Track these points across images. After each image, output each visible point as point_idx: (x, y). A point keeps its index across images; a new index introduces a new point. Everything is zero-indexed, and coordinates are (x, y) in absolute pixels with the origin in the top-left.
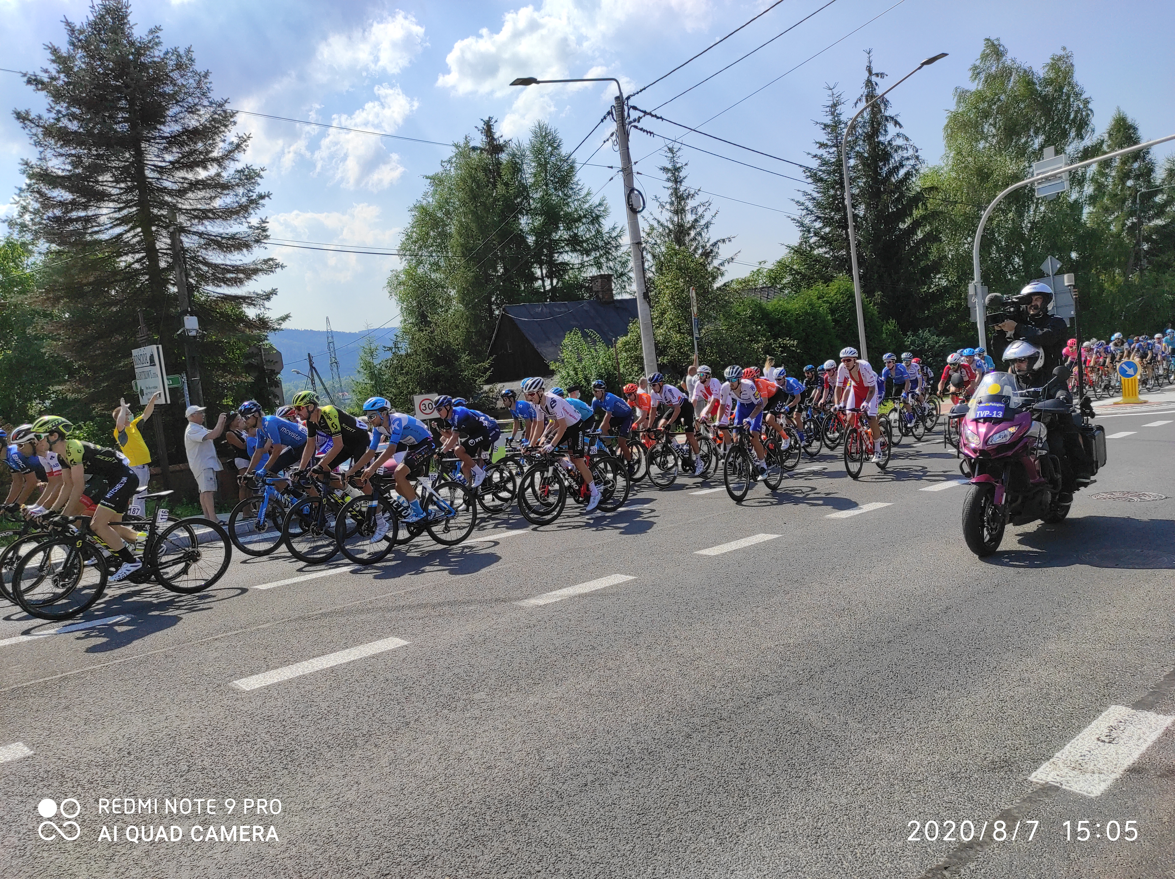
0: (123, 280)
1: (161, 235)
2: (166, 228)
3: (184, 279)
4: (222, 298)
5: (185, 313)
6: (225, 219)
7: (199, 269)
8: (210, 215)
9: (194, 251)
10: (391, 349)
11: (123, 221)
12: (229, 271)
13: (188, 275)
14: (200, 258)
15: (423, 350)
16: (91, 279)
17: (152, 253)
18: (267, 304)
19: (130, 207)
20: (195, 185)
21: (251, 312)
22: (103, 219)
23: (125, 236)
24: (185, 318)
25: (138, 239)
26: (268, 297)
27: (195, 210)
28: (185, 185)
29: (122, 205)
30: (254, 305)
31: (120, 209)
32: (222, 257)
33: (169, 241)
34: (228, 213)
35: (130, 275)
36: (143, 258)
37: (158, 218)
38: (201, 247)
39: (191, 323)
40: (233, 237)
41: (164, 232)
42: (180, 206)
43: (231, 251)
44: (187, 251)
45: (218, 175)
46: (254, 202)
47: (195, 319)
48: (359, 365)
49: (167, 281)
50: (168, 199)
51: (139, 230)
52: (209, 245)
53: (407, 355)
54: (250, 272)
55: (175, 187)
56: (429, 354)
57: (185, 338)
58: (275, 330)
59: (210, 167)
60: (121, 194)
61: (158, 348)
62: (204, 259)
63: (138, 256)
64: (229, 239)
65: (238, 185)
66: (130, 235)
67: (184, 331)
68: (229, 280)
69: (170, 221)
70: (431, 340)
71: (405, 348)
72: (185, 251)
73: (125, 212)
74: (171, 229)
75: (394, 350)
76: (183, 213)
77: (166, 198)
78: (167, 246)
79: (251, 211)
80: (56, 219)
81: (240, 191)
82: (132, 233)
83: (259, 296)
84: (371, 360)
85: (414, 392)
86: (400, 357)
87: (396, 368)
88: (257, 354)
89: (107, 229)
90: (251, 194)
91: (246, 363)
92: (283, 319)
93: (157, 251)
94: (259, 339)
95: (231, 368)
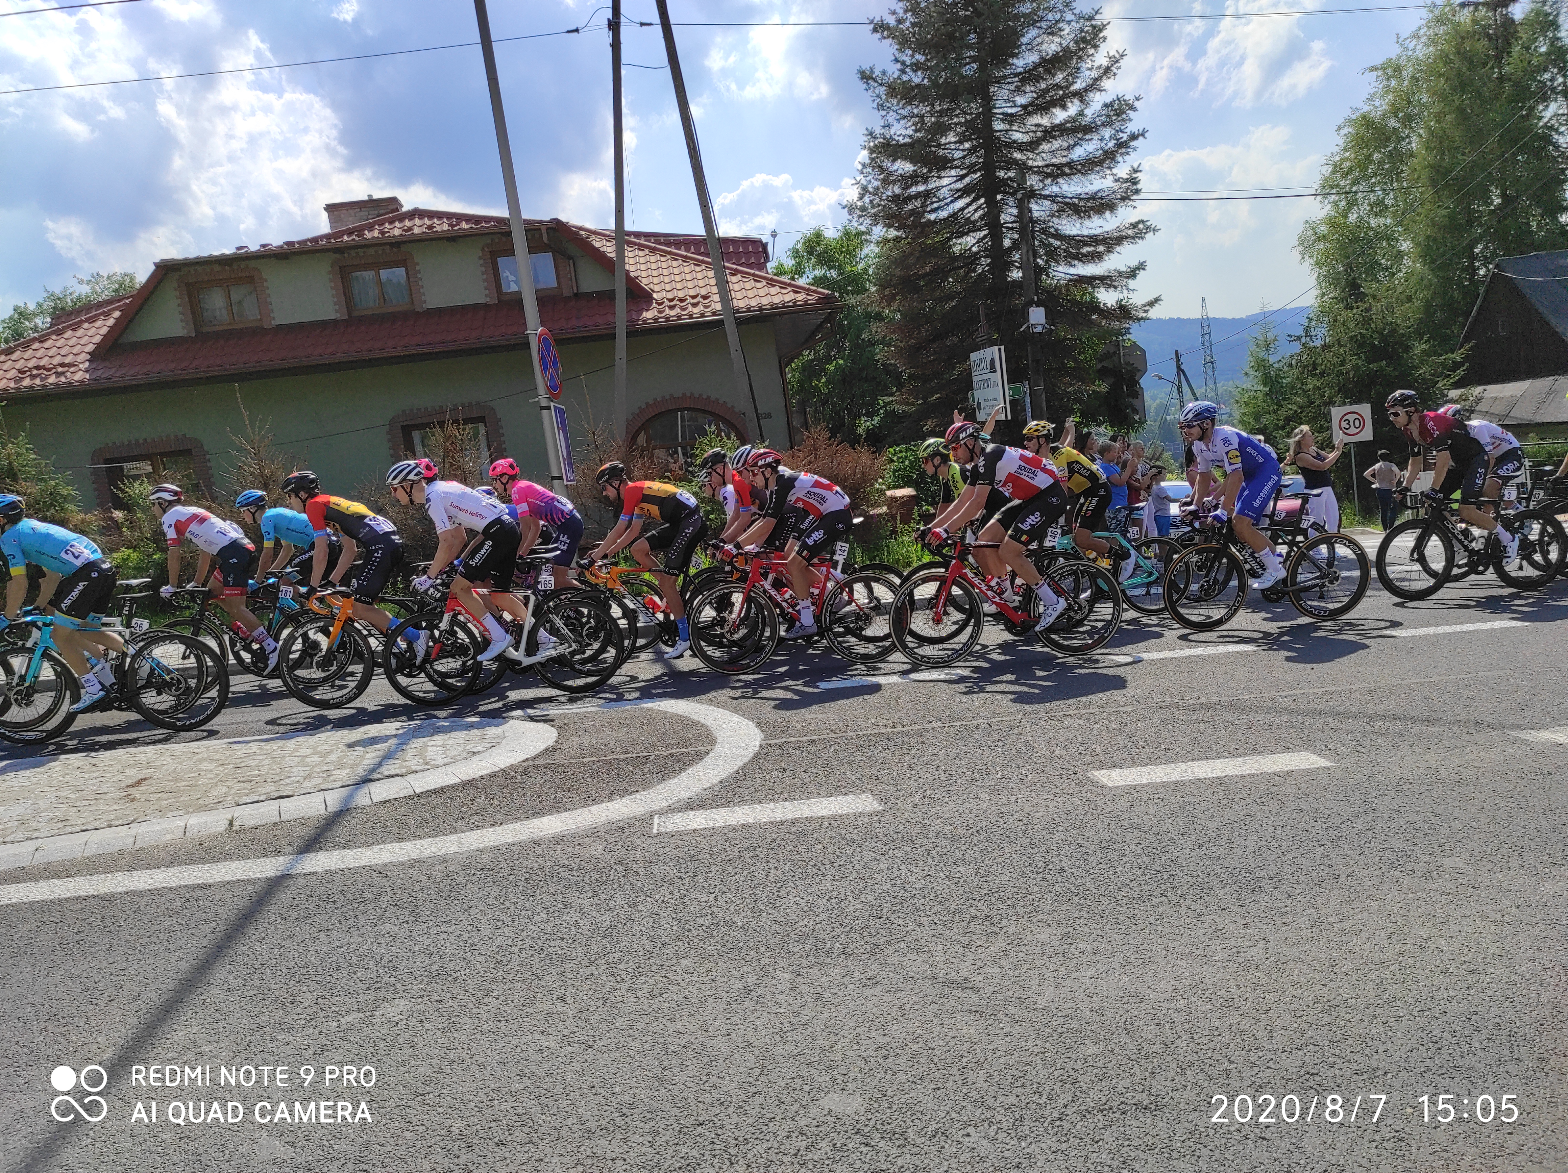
0: (961, 267)
1: (1007, 205)
2: (1013, 194)
3: (1032, 259)
4: (1076, 281)
5: (1030, 304)
6: (1085, 174)
7: (1050, 244)
8: (1067, 170)
9: (1044, 222)
10: (1299, 338)
11: (965, 192)
12: (1086, 244)
13: (1035, 255)
14: (1052, 230)
15: (1351, 338)
16: (928, 268)
17: (995, 228)
18: (1132, 284)
19: (975, 172)
20: (1049, 133)
21: (1107, 298)
22: (944, 192)
23: (966, 211)
24: (1031, 309)
25: (981, 212)
26: (1133, 273)
27: (1047, 166)
28: (1039, 134)
29: (965, 172)
30: (1115, 287)
31: (963, 177)
32: (1078, 225)
33: (1015, 211)
34: (1090, 165)
35: (970, 259)
36: (985, 236)
37: (1004, 182)
38: (1053, 216)
39: (1037, 316)
40: (1093, 197)
41: (1011, 201)
42: (1030, 163)
43: (1089, 217)
44: (1036, 222)
45: (1081, 114)
46: (1123, 146)
47: (1042, 310)
48: (1247, 364)
49: (1012, 263)
50: (1017, 155)
51: (982, 200)
52: (1064, 211)
53: (1325, 346)
54: (1111, 242)
55: (1025, 138)
56: (1360, 344)
57: (1029, 336)
58: (1139, 320)
59: (1069, 105)
60: (964, 157)
61: (1000, 349)
62: (1056, 230)
63: (979, 235)
64: (1088, 200)
65: (1103, 125)
66: (971, 208)
67: (1028, 327)
68: (1084, 255)
69: (1018, 185)
70: (1366, 321)
71: (1321, 335)
72: (1034, 222)
73: (967, 180)
74: (1019, 195)
75: (1303, 340)
76: (1034, 173)
77: (1015, 155)
78: (1013, 219)
79: (1119, 158)
80: (895, 198)
81: (1107, 133)
82: (974, 206)
83: (1121, 274)
84: (1266, 357)
85: (1331, 403)
86: (1312, 351)
87: (1305, 367)
88: (1115, 353)
89: (947, 204)
90: (1121, 135)
91: (1099, 366)
92: (1151, 304)
93: (1001, 226)
94: (1119, 333)
95: (1081, 374)
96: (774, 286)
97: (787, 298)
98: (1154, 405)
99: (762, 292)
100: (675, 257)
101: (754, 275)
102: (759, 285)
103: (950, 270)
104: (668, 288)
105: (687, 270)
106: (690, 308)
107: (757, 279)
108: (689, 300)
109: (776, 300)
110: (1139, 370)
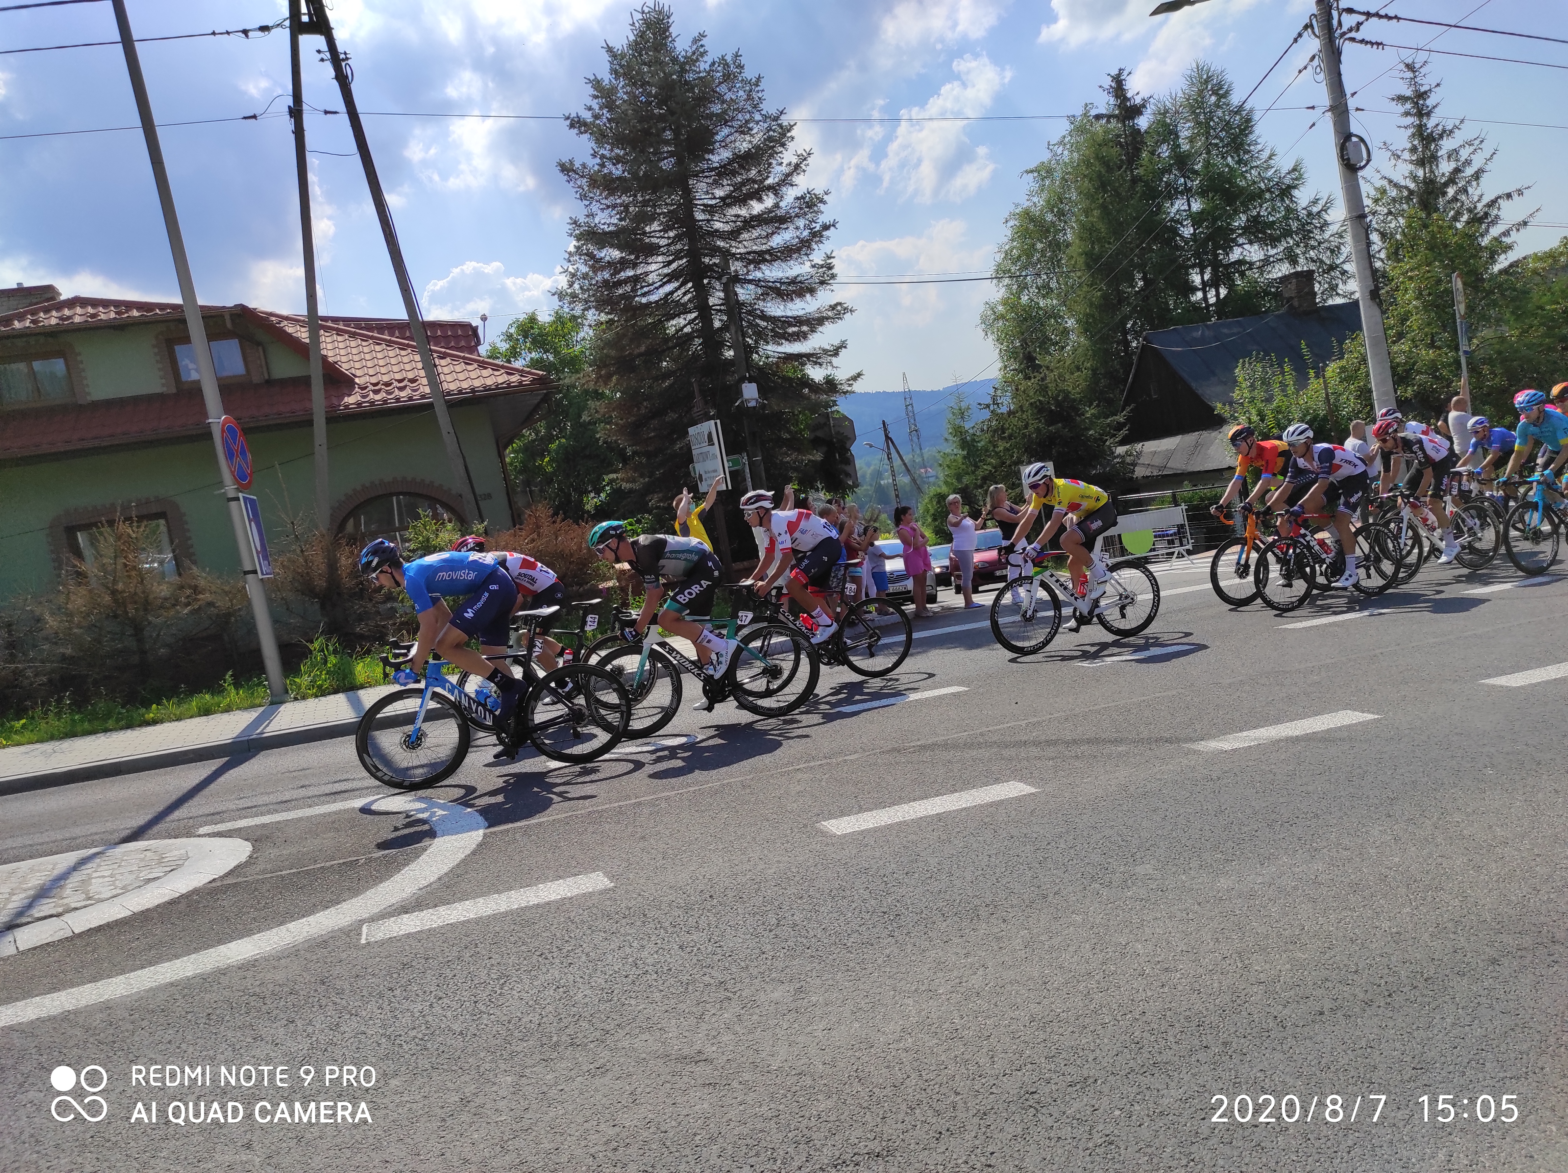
0: (675, 347)
1: (714, 288)
2: (719, 279)
3: (741, 339)
4: (784, 358)
5: (743, 380)
6: (785, 260)
7: (757, 325)
8: (768, 257)
9: (750, 304)
10: (988, 406)
11: (671, 277)
12: (790, 325)
13: (744, 335)
14: (758, 312)
15: (1031, 404)
16: (643, 348)
17: (705, 312)
18: (834, 360)
19: (681, 258)
20: (750, 223)
21: (816, 374)
22: (652, 278)
23: (675, 294)
24: (744, 385)
25: (689, 296)
26: (836, 352)
27: (749, 253)
28: (739, 224)
29: (671, 258)
30: (821, 365)
31: (670, 263)
32: (782, 307)
33: (722, 295)
34: (788, 253)
35: (682, 340)
36: (696, 318)
37: (710, 268)
38: (758, 299)
39: (750, 391)
40: (793, 281)
41: (717, 285)
42: (734, 250)
43: (792, 300)
44: (743, 304)
45: (776, 205)
46: (817, 235)
47: (754, 386)
48: (946, 430)
49: (722, 344)
50: (721, 243)
51: (690, 285)
52: (768, 294)
53: (1011, 413)
54: (814, 322)
55: (727, 228)
56: (1040, 409)
57: (744, 411)
58: (845, 393)
59: (765, 197)
60: (669, 245)
61: (716, 424)
62: (762, 311)
63: (690, 317)
64: (789, 284)
65: (797, 216)
66: (680, 292)
67: (742, 403)
68: (789, 335)
69: (723, 270)
70: (1043, 389)
71: (1006, 403)
72: (740, 304)
73: (674, 266)
74: (724, 280)
75: (992, 408)
76: (737, 259)
77: (718, 243)
78: (720, 301)
79: (814, 246)
80: (606, 282)
81: (801, 223)
82: (683, 290)
83: (825, 351)
84: (961, 424)
85: (1019, 462)
86: (1000, 417)
87: (995, 431)
88: (825, 424)
89: (657, 288)
90: (814, 225)
91: (813, 437)
92: (854, 379)
93: (710, 308)
94: (827, 405)
95: (795, 444)
96: (486, 368)
97: (500, 380)
98: (869, 471)
99: (473, 375)
100: (378, 341)
101: (464, 358)
102: (470, 368)
104: (371, 371)
105: (391, 354)
106: (397, 392)
107: (468, 362)
108: (396, 384)
109: (489, 382)
110: (849, 439)
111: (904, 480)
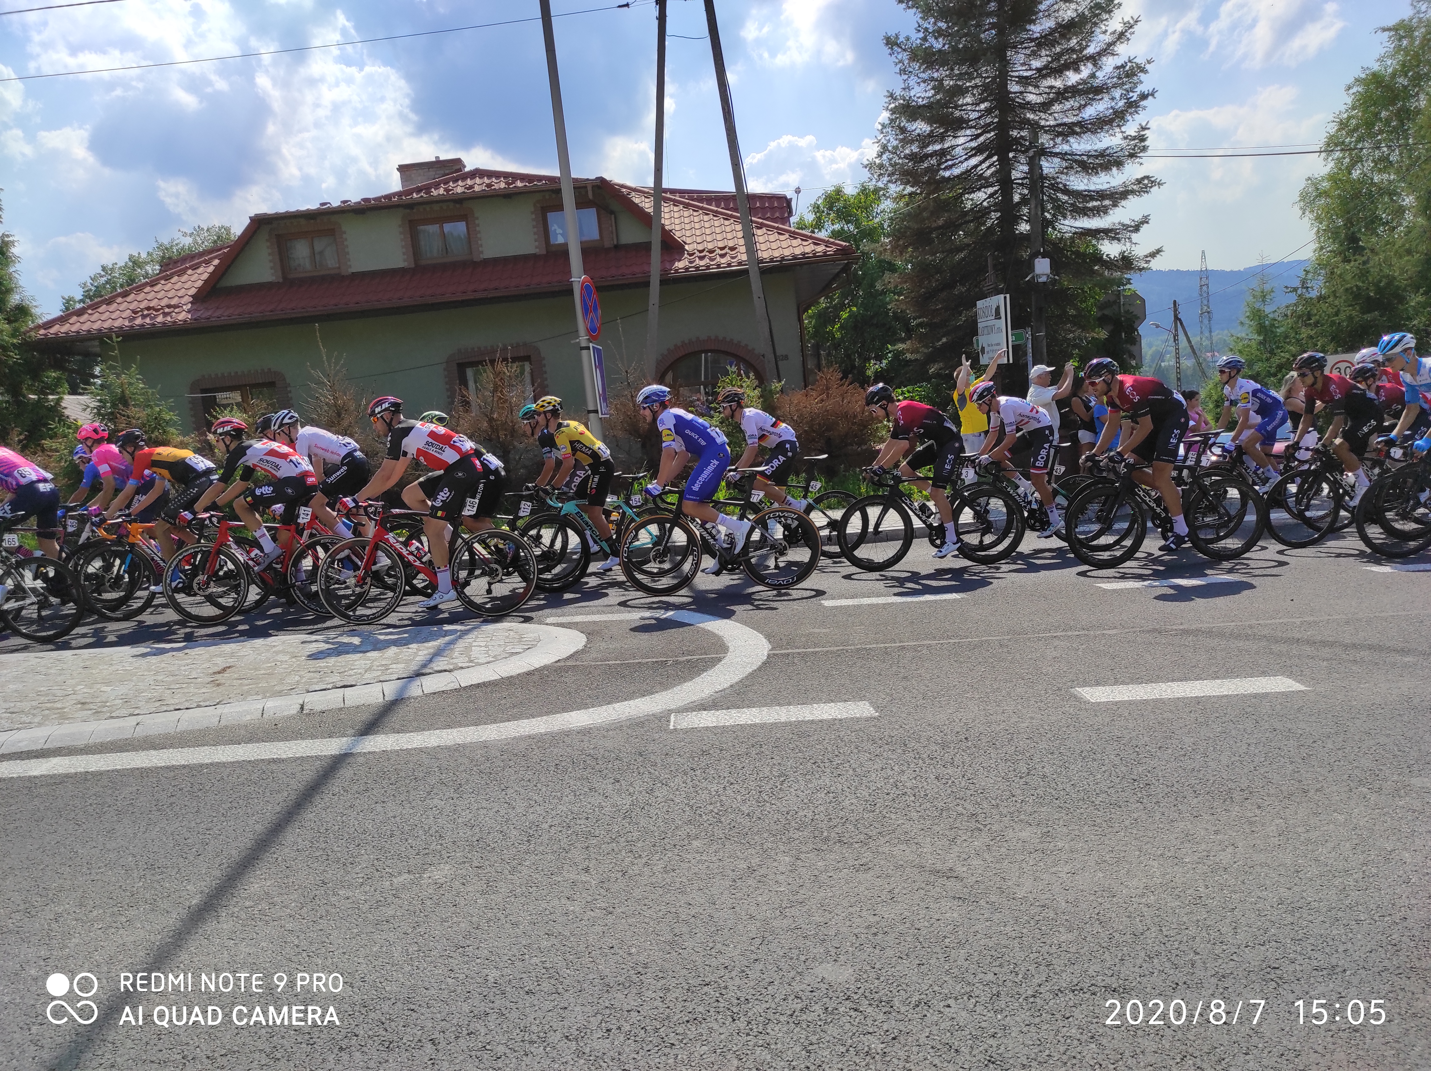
0: (972, 221)
1: (1019, 162)
2: (1023, 152)
3: (1039, 213)
4: (1081, 234)
5: (1036, 255)
6: (1094, 132)
7: (1058, 200)
8: (1078, 129)
9: (1054, 178)
10: (1295, 290)
11: (978, 150)
12: (1092, 198)
13: (1043, 210)
14: (1061, 186)
15: (1347, 289)
16: (941, 222)
17: (1006, 184)
18: (1135, 237)
19: (989, 132)
20: (1062, 95)
21: (1110, 249)
22: (959, 151)
23: (979, 168)
24: (1037, 260)
25: (993, 169)
26: (1137, 228)
27: (1059, 125)
28: (1051, 96)
29: (979, 131)
30: (1119, 240)
31: (978, 136)
32: (1086, 181)
33: (1026, 168)
34: (1101, 124)
35: (980, 213)
36: (996, 192)
37: (1017, 141)
38: (1062, 173)
39: (1042, 267)
40: (1102, 154)
41: (1022, 159)
42: (1043, 123)
43: (1097, 173)
44: (1046, 178)
45: (1092, 76)
46: (1132, 106)
47: (1047, 261)
48: (1243, 312)
49: (1020, 217)
50: (1030, 116)
51: (995, 158)
52: (1072, 168)
53: (1321, 298)
54: (1117, 196)
55: (1039, 100)
56: (1355, 295)
57: (1034, 286)
58: (1141, 270)
59: (1083, 68)
60: (979, 118)
61: (1005, 298)
62: (1065, 185)
63: (990, 190)
64: (1096, 157)
65: (1115, 86)
66: (984, 166)
67: (1033, 277)
68: (1092, 209)
69: (1030, 143)
70: (1363, 274)
71: (1318, 287)
72: (1043, 178)
73: (982, 139)
74: (1031, 153)
75: (1299, 292)
76: (1046, 132)
77: (1028, 115)
78: (1023, 175)
79: (1129, 117)
80: (912, 157)
81: (1117, 93)
82: (987, 164)
83: (1126, 226)
84: (1262, 307)
86: (1308, 302)
87: (1300, 317)
88: (1115, 302)
89: (962, 162)
90: (1131, 94)
91: (1100, 314)
92: (1153, 255)
93: (1012, 182)
94: (1120, 283)
95: (1081, 321)
96: (796, 238)
97: (808, 249)
98: (1150, 352)
99: (784, 244)
100: (706, 212)
101: (777, 228)
102: (782, 238)
103: (962, 224)
104: (699, 239)
105: (717, 224)
106: (718, 259)
107: (780, 232)
108: (718, 251)
109: (798, 251)
110: (1138, 318)
111: (1188, 363)
